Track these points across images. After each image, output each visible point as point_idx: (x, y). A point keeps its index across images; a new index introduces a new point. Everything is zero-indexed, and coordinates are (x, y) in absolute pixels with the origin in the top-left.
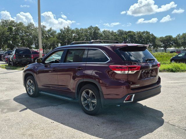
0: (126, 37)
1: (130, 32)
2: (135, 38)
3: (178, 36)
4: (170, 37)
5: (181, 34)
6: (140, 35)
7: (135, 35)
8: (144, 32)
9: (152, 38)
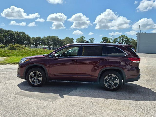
0: (7, 34)
1: (9, 31)
2: (14, 36)
3: (44, 37)
4: (40, 38)
5: (46, 37)
6: (19, 34)
7: (14, 34)
8: (21, 33)
9: (27, 38)
